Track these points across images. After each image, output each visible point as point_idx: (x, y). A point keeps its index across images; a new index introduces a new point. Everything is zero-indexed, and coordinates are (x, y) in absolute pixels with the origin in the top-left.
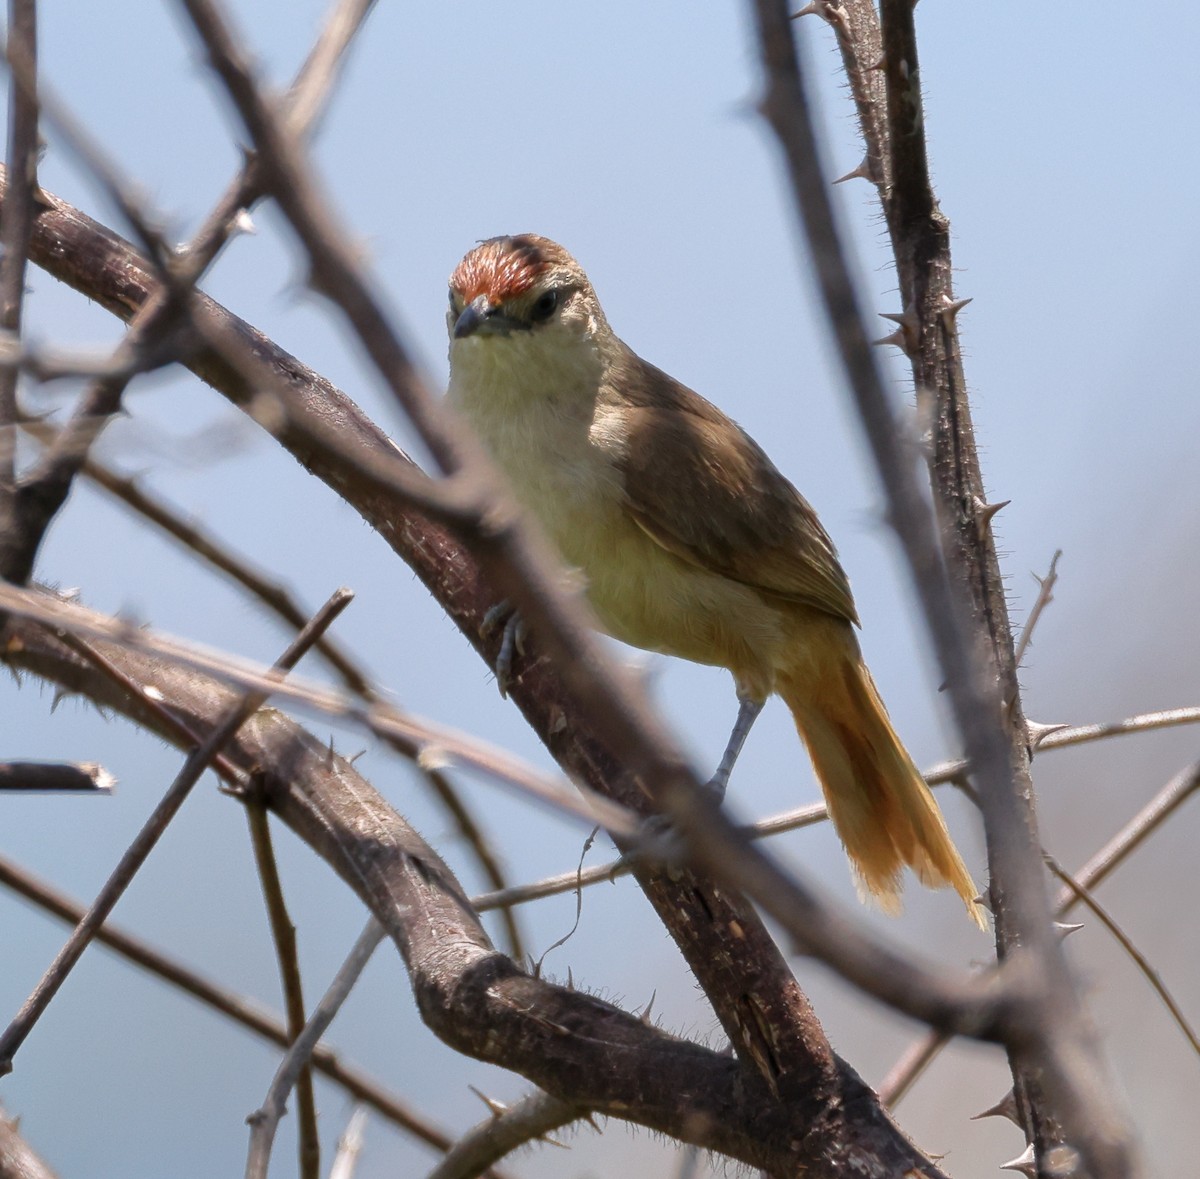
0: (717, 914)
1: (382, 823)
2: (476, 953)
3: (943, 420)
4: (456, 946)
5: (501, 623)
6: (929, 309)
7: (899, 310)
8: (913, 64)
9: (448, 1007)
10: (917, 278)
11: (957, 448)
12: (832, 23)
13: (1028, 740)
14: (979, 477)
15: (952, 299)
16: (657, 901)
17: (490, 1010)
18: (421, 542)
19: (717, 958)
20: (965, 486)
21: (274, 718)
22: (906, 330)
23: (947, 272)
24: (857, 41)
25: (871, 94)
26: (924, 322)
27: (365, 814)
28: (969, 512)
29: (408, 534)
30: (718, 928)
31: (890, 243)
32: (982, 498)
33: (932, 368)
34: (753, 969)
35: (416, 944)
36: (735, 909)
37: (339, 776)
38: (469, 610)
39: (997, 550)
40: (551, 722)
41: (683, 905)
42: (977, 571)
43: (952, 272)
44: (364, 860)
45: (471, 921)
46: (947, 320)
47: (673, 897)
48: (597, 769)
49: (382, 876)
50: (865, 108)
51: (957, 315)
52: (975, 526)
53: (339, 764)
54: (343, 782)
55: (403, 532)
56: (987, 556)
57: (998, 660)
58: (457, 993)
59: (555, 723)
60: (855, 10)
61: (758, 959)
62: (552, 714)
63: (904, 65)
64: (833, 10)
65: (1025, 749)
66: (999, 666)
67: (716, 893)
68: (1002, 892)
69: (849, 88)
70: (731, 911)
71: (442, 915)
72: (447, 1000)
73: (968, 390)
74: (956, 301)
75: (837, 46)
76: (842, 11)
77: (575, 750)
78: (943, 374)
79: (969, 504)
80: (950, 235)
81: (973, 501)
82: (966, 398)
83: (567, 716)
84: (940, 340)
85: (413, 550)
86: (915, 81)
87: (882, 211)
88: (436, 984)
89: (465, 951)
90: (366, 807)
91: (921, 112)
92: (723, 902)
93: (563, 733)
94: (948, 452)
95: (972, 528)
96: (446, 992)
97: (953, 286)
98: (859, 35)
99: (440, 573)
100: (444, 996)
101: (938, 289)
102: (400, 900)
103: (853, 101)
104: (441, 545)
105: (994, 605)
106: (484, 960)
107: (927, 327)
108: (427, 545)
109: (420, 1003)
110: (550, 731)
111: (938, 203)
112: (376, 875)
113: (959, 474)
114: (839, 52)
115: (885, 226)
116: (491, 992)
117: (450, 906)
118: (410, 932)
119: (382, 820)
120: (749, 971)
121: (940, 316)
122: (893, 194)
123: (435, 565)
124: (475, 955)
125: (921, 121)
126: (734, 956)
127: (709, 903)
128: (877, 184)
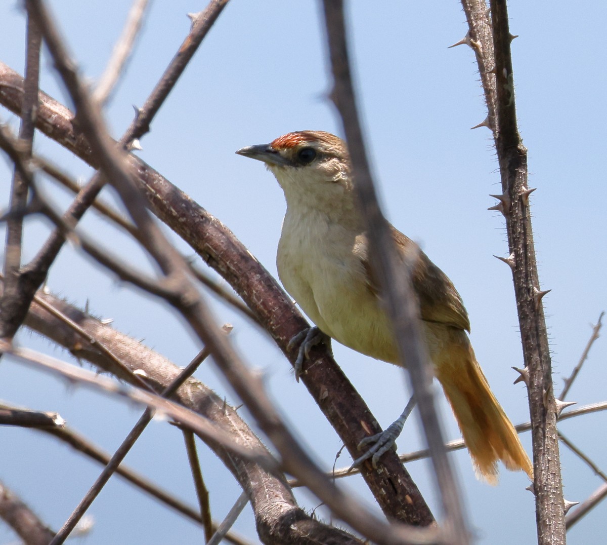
0: (399, 491)
1: (247, 441)
2: (287, 507)
3: (520, 249)
4: (277, 503)
5: (298, 344)
6: (515, 193)
7: (501, 193)
8: (509, 71)
9: (271, 534)
10: (510, 177)
11: (526, 263)
12: (473, 49)
13: (556, 410)
14: (537, 277)
15: (527, 188)
16: (370, 484)
17: (291, 536)
18: (260, 302)
19: (399, 513)
20: (530, 282)
21: (199, 386)
22: (503, 203)
23: (525, 175)
24: (485, 58)
25: (491, 85)
26: (512, 200)
27: (239, 436)
28: (531, 295)
29: (254, 298)
30: (400, 499)
31: (498, 160)
32: (538, 288)
33: (516, 222)
34: (417, 519)
35: (259, 502)
36: (408, 489)
37: (228, 417)
38: (282, 337)
39: (545, 314)
40: (321, 394)
41: (382, 486)
42: (534, 324)
43: (528, 175)
44: (237, 459)
45: (286, 491)
46: (524, 199)
47: (378, 482)
48: (342, 418)
49: (245, 468)
50: (488, 92)
51: (529, 197)
52: (533, 302)
53: (229, 410)
54: (230, 420)
55: (252, 297)
56: (539, 317)
57: (542, 369)
58: (276, 527)
59: (322, 394)
60: (485, 43)
61: (419, 514)
62: (322, 390)
63: (505, 71)
64: (474, 42)
65: (554, 414)
66: (543, 372)
67: (399, 481)
68: (539, 485)
69: (481, 81)
70: (406, 490)
71: (272, 488)
72: (271, 530)
73: (533, 234)
74: (529, 190)
75: (476, 60)
76: (479, 43)
77: (332, 408)
78: (521, 225)
79: (531, 291)
80: (527, 156)
81: (533, 289)
82: (532, 237)
83: (329, 391)
84: (520, 208)
85: (256, 306)
86: (511, 79)
87: (494, 144)
88: (266, 522)
89: (281, 506)
90: (240, 432)
91: (513, 95)
92: (402, 485)
93: (326, 399)
94: (522, 265)
95: (532, 302)
96: (271, 526)
97: (528, 182)
98: (487, 55)
99: (269, 318)
100: (269, 528)
101: (520, 183)
102: (253, 480)
103: (483, 88)
104: (270, 304)
105: (541, 342)
106: (290, 510)
107: (514, 202)
108: (263, 303)
109: (258, 530)
110: (320, 398)
111: (522, 141)
112: (242, 467)
113: (527, 276)
114: (477, 63)
115: (495, 151)
116: (293, 527)
117: (276, 483)
118: (256, 496)
119: (248, 439)
120: (414, 520)
121: (521, 197)
122: (499, 135)
123: (267, 314)
124: (286, 508)
125: (514, 99)
126: (407, 513)
127: (395, 486)
128: (492, 130)
